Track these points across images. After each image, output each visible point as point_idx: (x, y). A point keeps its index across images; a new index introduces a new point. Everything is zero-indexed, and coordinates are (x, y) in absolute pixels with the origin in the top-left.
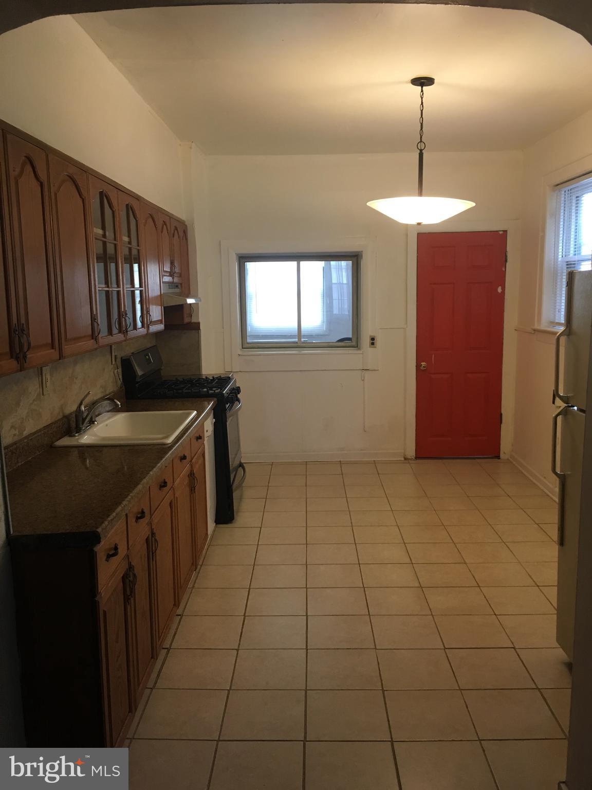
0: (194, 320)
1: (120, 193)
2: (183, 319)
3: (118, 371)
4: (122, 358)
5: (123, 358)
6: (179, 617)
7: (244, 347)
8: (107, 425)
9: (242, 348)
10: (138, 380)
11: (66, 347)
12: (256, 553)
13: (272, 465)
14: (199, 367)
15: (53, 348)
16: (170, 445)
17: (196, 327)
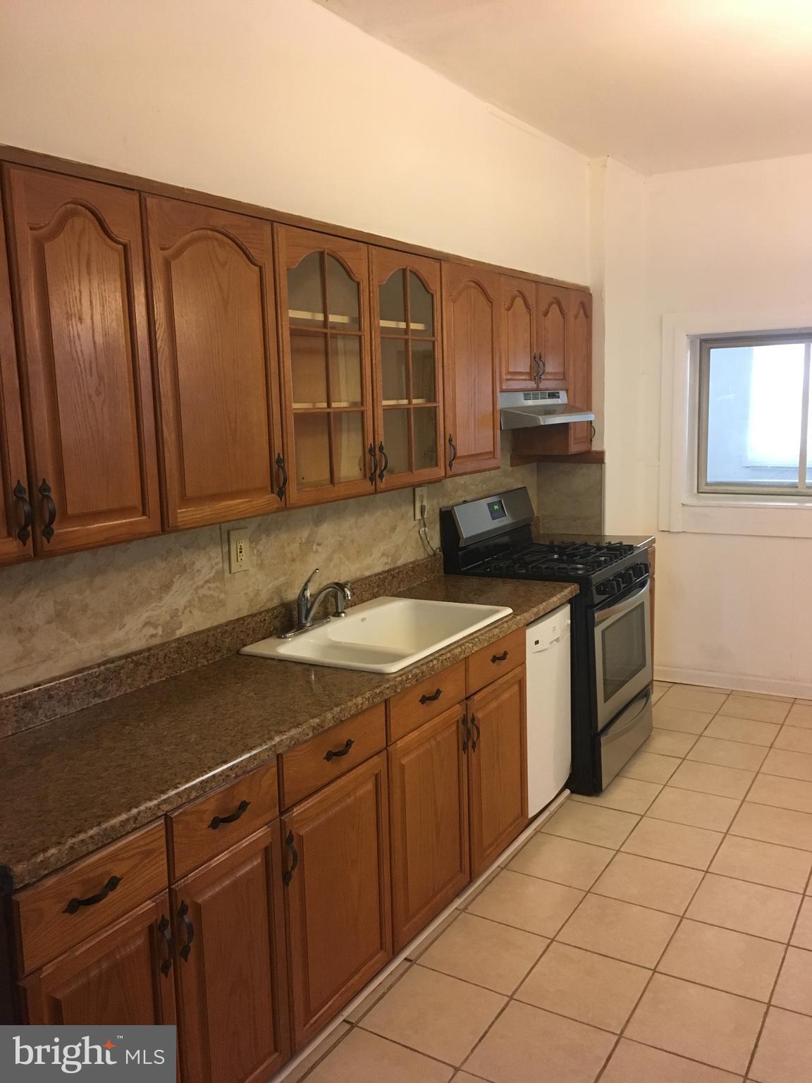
0: (595, 447)
1: (374, 250)
2: (567, 446)
3: (425, 530)
4: (441, 509)
5: (443, 510)
6: (409, 963)
7: (700, 491)
8: (363, 620)
9: (698, 492)
10: (462, 544)
11: (179, 511)
12: (606, 867)
13: (729, 695)
14: (600, 523)
15: (144, 514)
16: (394, 675)
17: (598, 459)
